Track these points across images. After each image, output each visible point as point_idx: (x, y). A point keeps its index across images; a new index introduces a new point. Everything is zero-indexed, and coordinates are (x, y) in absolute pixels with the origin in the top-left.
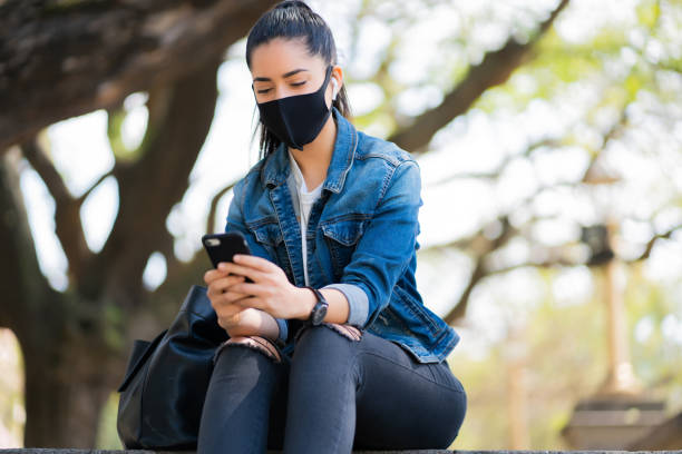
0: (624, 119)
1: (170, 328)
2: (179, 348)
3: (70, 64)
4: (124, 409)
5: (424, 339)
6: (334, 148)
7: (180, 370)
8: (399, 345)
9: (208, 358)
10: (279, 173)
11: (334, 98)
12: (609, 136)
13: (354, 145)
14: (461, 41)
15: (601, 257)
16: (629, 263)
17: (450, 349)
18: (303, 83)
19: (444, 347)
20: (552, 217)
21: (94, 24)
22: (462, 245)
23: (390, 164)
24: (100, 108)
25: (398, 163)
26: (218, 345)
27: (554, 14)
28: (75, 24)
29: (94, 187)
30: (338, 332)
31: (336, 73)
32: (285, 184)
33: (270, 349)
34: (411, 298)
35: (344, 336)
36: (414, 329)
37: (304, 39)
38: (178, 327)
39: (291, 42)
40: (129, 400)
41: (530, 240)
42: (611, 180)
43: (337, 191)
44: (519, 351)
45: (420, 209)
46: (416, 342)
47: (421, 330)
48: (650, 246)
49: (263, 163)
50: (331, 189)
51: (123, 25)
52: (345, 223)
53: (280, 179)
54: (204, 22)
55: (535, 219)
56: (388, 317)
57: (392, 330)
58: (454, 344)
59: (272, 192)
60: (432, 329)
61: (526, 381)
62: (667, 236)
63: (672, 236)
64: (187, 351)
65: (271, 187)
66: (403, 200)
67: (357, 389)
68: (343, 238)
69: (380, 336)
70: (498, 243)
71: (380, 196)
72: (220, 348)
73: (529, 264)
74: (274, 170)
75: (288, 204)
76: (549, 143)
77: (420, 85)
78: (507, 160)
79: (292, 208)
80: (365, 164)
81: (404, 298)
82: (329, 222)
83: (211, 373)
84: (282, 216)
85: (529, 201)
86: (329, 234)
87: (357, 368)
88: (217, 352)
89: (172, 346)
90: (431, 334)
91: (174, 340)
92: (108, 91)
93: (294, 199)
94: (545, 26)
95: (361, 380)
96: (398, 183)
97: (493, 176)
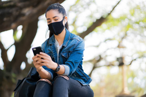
0: (126, 34)
1: (26, 77)
2: (28, 82)
3: (5, 19)
4: (15, 95)
5: (84, 80)
6: (65, 36)
7: (29, 86)
8: (78, 81)
9: (35, 84)
10: (53, 42)
11: (65, 24)
12: (123, 38)
13: (70, 36)
14: (91, 16)
15: (121, 64)
16: (127, 66)
17: (90, 82)
18: (57, 19)
19: (88, 82)
20: (110, 55)
21: (11, 11)
22: (91, 61)
23: (78, 40)
24: (12, 29)
25: (79, 40)
26: (37, 81)
27: (111, 12)
28: (6, 10)
29: (10, 47)
30: (64, 78)
31: (66, 18)
32: (54, 44)
33: (49, 82)
34: (81, 70)
35: (65, 79)
36: (82, 78)
37: (58, 10)
38: (28, 76)
39: (54, 10)
40: (16, 93)
41: (105, 60)
42: (124, 47)
43: (66, 46)
44: (103, 84)
45: (84, 51)
46: (82, 81)
47: (84, 78)
48: (131, 62)
49: (48, 39)
50: (64, 46)
51: (17, 11)
52: (67, 53)
53: (53, 43)
54: (35, 11)
55: (106, 56)
56: (76, 75)
57: (77, 78)
58: (91, 81)
59: (51, 46)
60: (86, 78)
61: (104, 91)
62: (135, 60)
63: (136, 60)
64: (30, 82)
65: (51, 45)
66: (80, 48)
67: (68, 91)
68: (66, 56)
69: (74, 79)
70: (99, 61)
71: (75, 47)
72: (38, 82)
73: (105, 66)
74: (51, 41)
75: (55, 49)
76: (110, 39)
77: (82, 26)
78: (100, 43)
79: (56, 50)
80: (72, 40)
81: (80, 70)
82: (63, 53)
83: (36, 87)
84: (54, 52)
85: (105, 52)
86: (63, 55)
87: (68, 86)
88: (37, 82)
89: (27, 81)
90: (86, 79)
91: (27, 80)
92: (13, 25)
93: (56, 48)
94: (109, 14)
95: (69, 89)
96: (79, 45)
97: (98, 46)
